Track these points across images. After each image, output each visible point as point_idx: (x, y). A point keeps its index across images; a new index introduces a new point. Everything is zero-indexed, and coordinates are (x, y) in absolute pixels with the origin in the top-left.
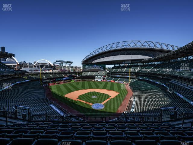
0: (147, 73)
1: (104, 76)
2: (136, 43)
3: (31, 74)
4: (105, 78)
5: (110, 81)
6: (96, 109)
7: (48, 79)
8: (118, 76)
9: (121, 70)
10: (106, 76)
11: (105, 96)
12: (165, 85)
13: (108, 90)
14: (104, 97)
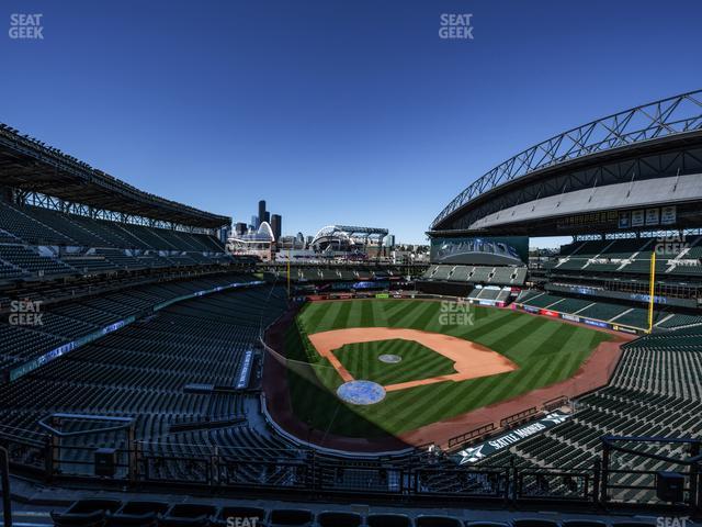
1: (515, 287)
5: (537, 309)
7: (310, 282)
8: (584, 290)
10: (524, 287)
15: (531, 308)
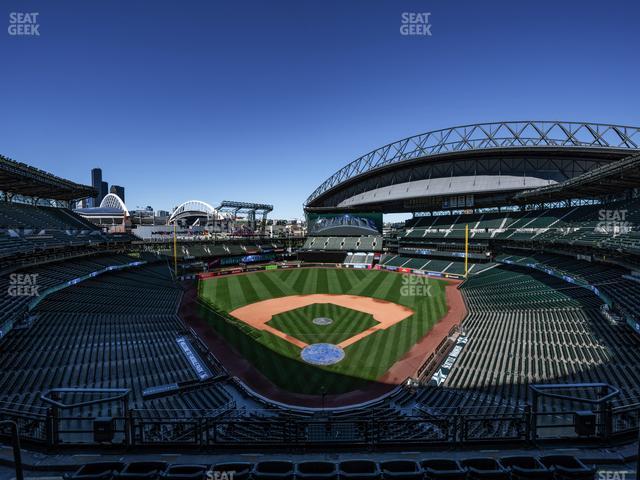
0: (535, 243)
1: (378, 252)
2: (492, 131)
3: (150, 245)
4: (381, 258)
5: (395, 268)
6: (314, 361)
7: (197, 259)
8: (424, 252)
9: (435, 231)
10: (383, 252)
11: (360, 323)
12: (596, 291)
13: (378, 299)
14: (353, 324)
15: (391, 268)
